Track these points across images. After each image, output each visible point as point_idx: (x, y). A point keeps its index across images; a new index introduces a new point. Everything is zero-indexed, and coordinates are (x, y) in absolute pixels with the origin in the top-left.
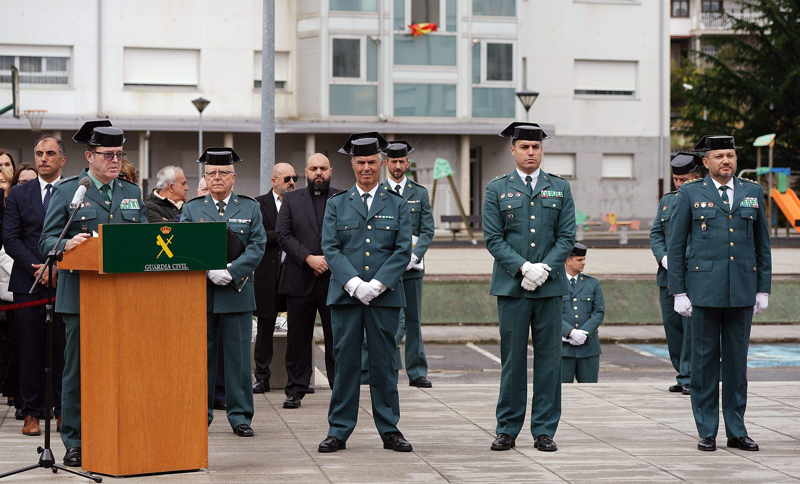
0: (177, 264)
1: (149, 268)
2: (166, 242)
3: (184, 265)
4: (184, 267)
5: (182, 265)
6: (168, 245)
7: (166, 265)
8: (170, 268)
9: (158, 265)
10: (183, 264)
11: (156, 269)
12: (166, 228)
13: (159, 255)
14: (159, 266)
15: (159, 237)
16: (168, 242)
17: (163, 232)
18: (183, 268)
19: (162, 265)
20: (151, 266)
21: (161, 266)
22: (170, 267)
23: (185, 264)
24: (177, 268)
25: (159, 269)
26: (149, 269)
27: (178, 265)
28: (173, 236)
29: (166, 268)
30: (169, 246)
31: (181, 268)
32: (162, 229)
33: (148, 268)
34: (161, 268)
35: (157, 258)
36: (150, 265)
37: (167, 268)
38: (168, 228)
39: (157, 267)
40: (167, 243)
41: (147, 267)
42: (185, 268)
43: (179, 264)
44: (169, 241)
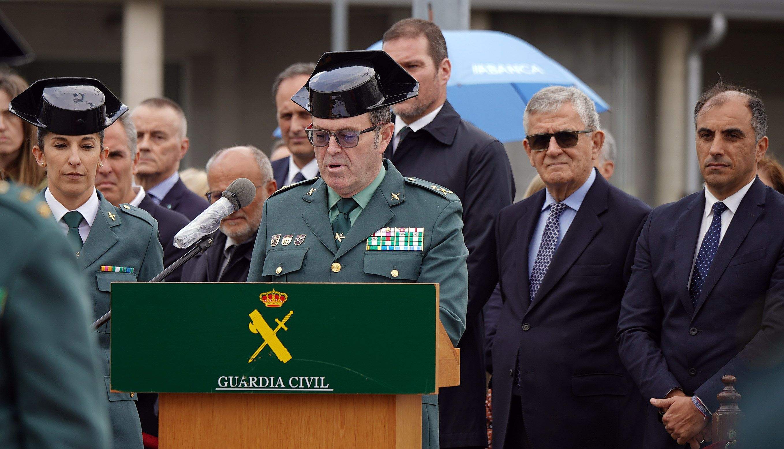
0: (301, 378)
1: (228, 384)
2: (273, 325)
3: (319, 381)
4: (320, 384)
5: (314, 380)
6: (277, 334)
7: (272, 378)
8: (283, 386)
9: (251, 378)
10: (317, 378)
11: (246, 386)
12: (274, 296)
13: (254, 356)
14: (253, 380)
15: (255, 315)
16: (279, 327)
17: (267, 304)
18: (316, 386)
19: (261, 378)
20: (234, 380)
21: (258, 380)
22: (282, 383)
23: (322, 378)
24: (301, 386)
25: (254, 387)
26: (229, 386)
27: (304, 380)
28: (292, 312)
29: (272, 386)
30: (281, 335)
31: (313, 386)
32: (264, 297)
33: (226, 383)
34: (258, 384)
35: (250, 361)
36: (231, 378)
37: (274, 385)
38: (280, 294)
39: (248, 382)
40: (277, 330)
41: (223, 381)
42: (322, 386)
43: (306, 378)
44: (281, 325)
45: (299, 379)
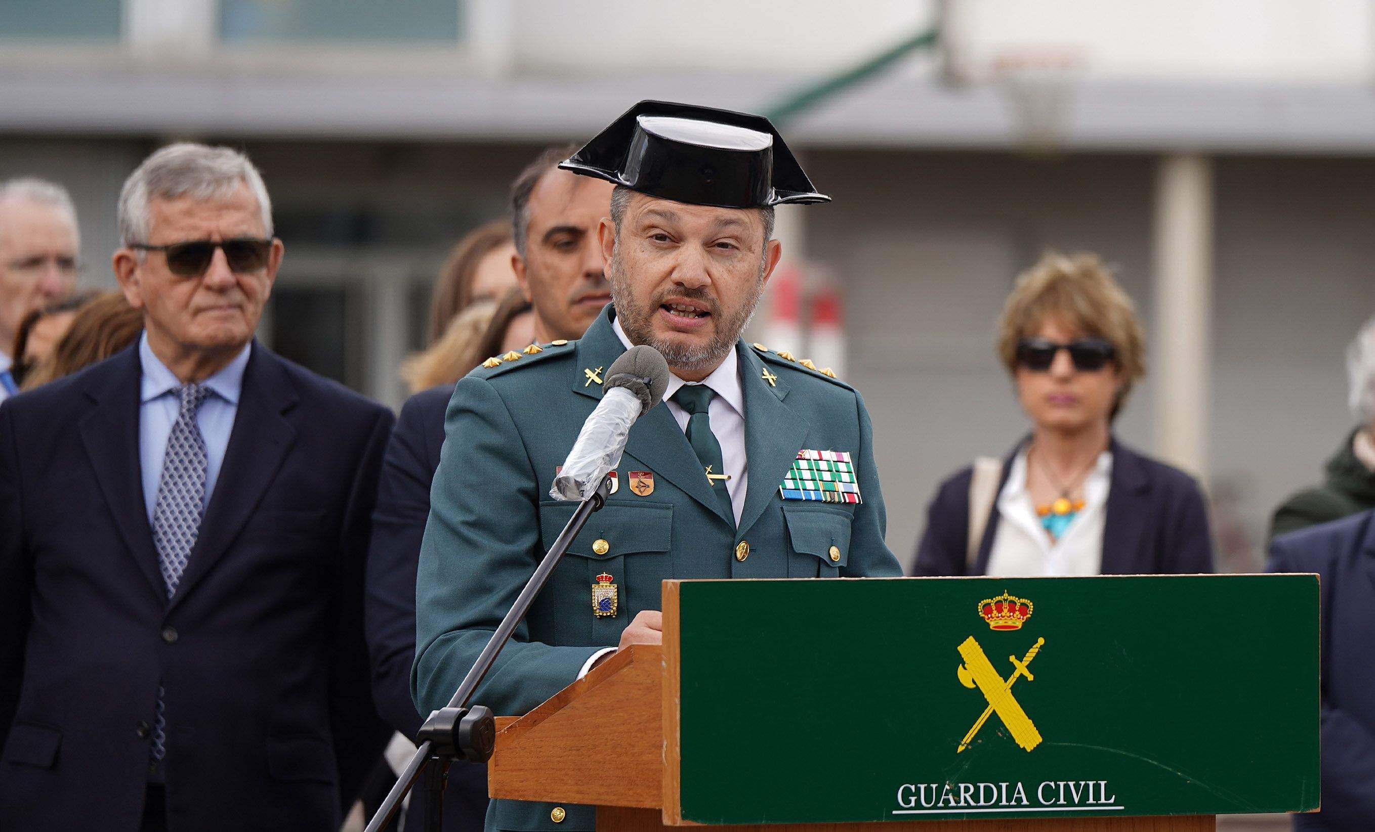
0: (1062, 784)
1: (918, 801)
2: (1005, 671)
3: (1097, 788)
4: (1097, 797)
5: (1087, 786)
6: (1015, 690)
7: (1004, 785)
8: (1025, 802)
9: (962, 786)
10: (1091, 783)
11: (953, 804)
12: (1006, 605)
13: (968, 738)
14: (967, 790)
15: (970, 649)
16: (1017, 674)
17: (992, 624)
18: (1091, 801)
19: (982, 785)
20: (928, 791)
21: (977, 789)
22: (1023, 795)
23: (1103, 783)
24: (1062, 801)
25: (969, 807)
26: (918, 806)
27: (1067, 787)
28: (1041, 641)
29: (1004, 802)
30: (1021, 691)
31: (1083, 801)
32: (987, 609)
33: (913, 799)
34: (977, 800)
35: (961, 749)
36: (922, 787)
37: (1009, 799)
38: (1019, 602)
39: (957, 794)
40: (1012, 680)
41: (907, 794)
42: (1103, 801)
43: (1071, 784)
44: (1021, 668)
45: (1058, 786)
